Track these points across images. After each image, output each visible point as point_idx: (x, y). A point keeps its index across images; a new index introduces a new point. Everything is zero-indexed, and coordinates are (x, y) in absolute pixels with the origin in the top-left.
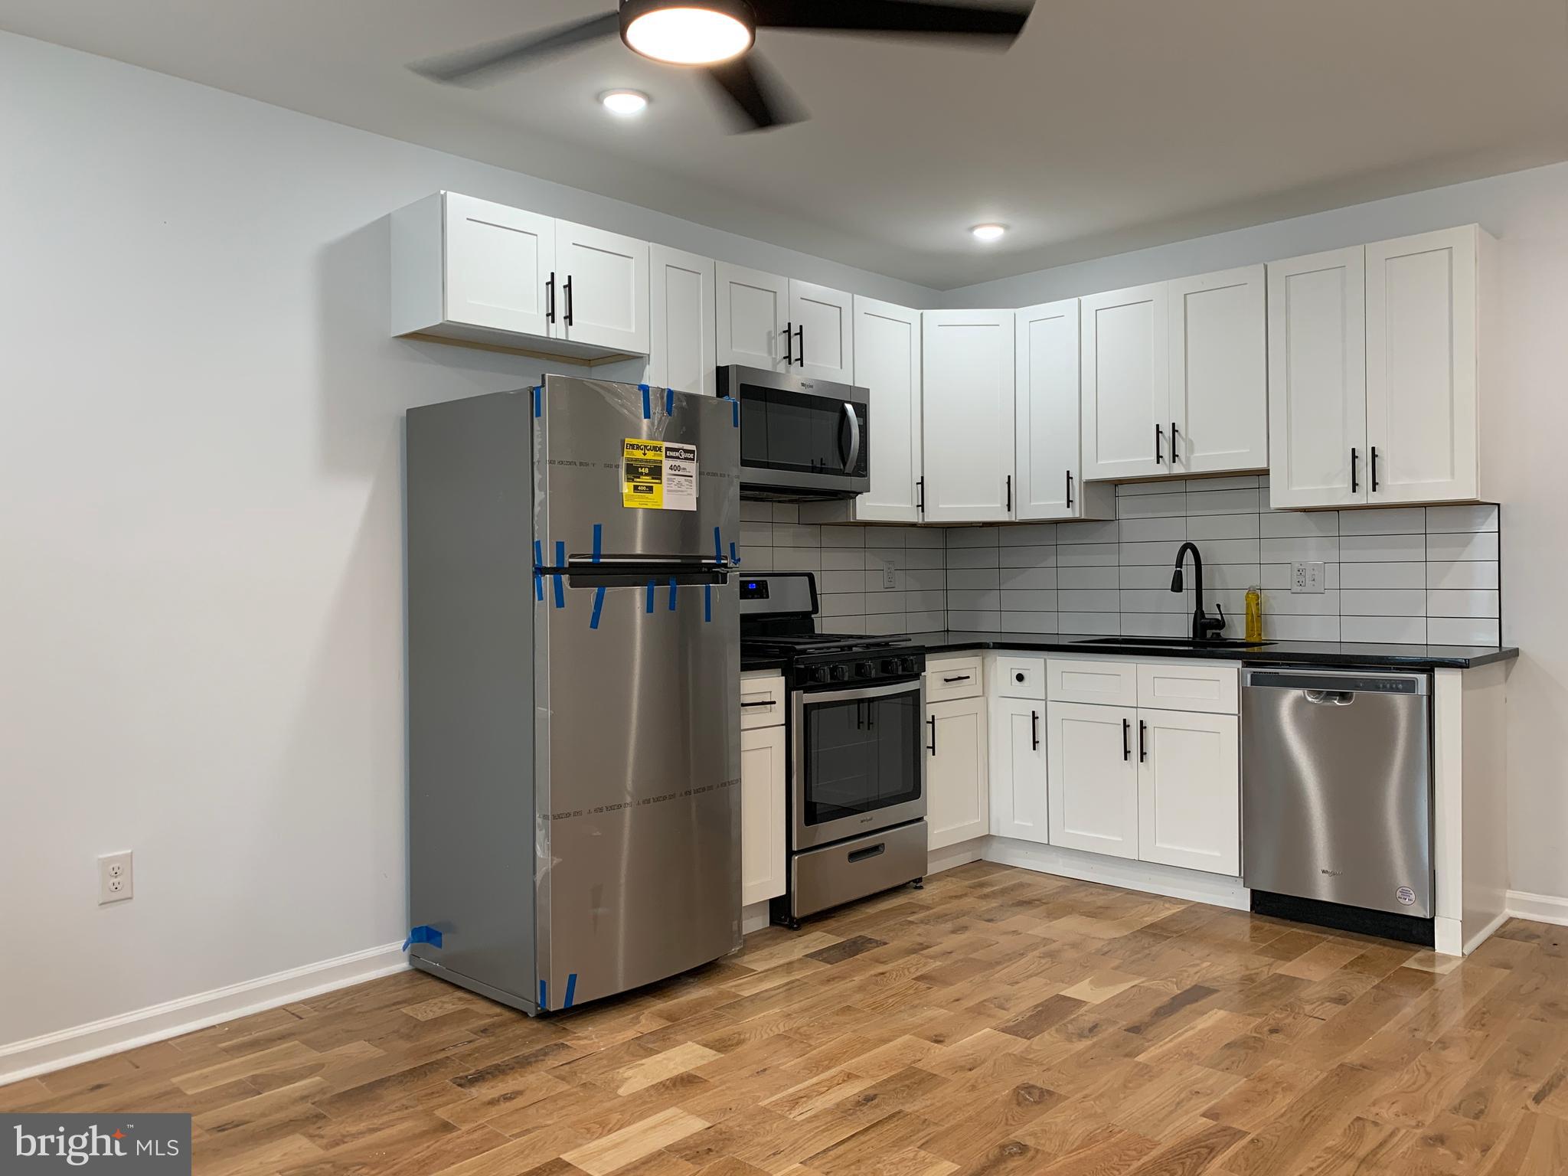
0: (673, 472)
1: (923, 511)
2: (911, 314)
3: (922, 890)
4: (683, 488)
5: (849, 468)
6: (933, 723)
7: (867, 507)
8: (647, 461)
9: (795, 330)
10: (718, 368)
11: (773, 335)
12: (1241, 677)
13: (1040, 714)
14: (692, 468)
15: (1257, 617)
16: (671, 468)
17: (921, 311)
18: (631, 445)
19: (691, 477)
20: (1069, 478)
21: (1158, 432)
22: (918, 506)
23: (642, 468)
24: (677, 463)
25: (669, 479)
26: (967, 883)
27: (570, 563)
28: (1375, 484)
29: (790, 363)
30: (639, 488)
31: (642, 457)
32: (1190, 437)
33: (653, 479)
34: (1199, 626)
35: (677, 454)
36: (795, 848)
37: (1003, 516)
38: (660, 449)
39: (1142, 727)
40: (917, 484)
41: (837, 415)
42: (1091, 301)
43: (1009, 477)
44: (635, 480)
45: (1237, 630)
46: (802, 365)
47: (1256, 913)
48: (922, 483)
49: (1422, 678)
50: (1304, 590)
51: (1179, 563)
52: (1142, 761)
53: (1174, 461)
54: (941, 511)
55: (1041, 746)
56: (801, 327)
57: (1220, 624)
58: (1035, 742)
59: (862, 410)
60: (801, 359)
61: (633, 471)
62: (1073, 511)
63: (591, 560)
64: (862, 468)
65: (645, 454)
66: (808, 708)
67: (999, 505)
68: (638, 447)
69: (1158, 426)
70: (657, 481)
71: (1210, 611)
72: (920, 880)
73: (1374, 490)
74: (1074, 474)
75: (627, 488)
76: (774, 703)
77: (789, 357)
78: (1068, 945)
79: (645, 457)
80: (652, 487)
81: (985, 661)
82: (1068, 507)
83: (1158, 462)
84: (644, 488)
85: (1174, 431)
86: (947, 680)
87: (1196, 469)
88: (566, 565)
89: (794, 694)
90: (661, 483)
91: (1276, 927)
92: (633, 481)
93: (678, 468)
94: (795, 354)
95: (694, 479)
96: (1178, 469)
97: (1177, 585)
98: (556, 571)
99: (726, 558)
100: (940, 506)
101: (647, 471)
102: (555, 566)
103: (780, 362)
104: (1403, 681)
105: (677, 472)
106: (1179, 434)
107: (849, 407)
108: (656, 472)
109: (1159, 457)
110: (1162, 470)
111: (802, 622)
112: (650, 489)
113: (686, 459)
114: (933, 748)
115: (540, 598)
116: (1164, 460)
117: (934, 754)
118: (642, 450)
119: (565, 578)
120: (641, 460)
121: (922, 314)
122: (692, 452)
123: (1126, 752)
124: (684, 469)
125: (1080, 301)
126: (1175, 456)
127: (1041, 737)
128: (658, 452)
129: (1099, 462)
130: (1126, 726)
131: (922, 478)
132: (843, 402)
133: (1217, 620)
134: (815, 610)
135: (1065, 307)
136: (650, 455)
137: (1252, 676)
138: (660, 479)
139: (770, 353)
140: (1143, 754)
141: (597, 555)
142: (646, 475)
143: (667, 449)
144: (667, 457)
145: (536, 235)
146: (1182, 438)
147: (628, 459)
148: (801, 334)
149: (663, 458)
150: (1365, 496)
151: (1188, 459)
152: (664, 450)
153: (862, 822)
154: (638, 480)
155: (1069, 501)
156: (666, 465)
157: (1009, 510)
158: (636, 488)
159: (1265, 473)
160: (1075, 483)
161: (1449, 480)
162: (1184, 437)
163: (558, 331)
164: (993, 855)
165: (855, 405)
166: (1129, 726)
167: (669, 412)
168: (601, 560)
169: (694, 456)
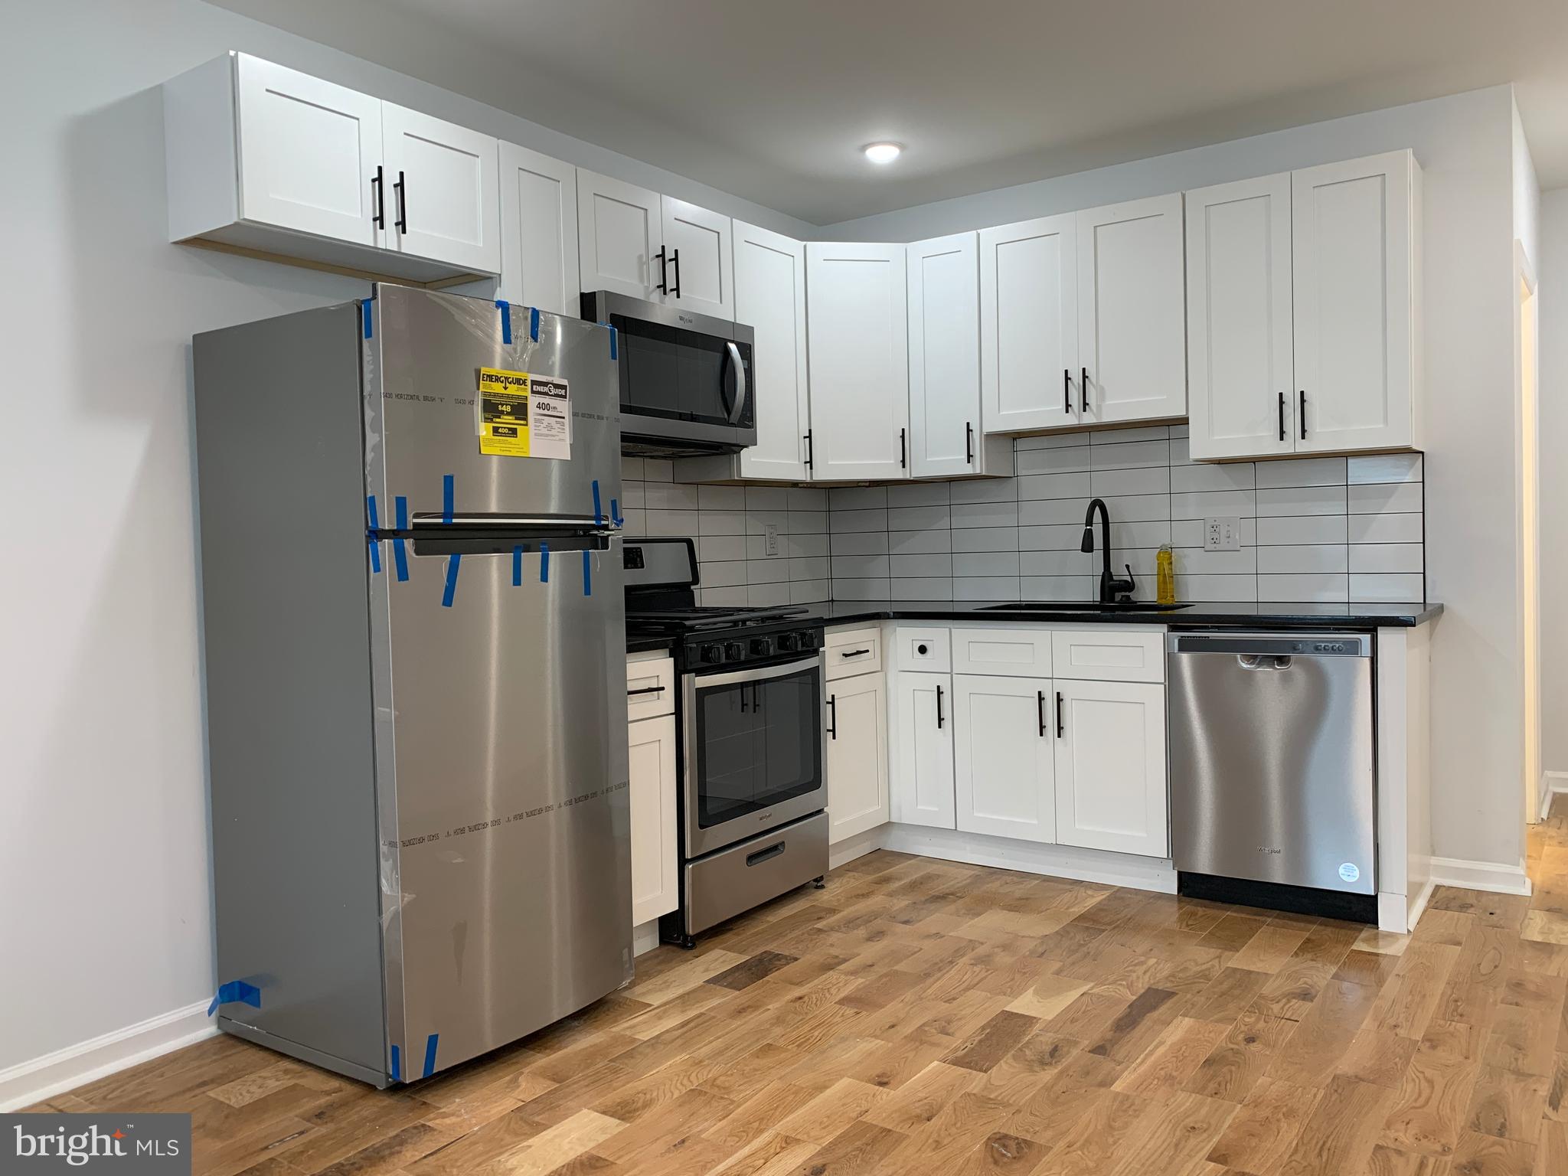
0: (541, 411)
1: (811, 468)
2: (793, 245)
3: (824, 890)
4: (553, 432)
5: (735, 417)
6: (833, 703)
7: (753, 464)
8: (508, 396)
9: (670, 255)
10: (582, 295)
11: (644, 260)
12: (1167, 643)
13: (946, 689)
14: (563, 407)
15: (1167, 578)
16: (539, 407)
17: (805, 243)
18: (488, 376)
19: (564, 418)
20: (969, 430)
21: (1067, 379)
22: (806, 463)
23: (502, 405)
24: (546, 400)
25: (536, 421)
26: (871, 878)
27: (415, 524)
28: (1303, 431)
29: (665, 293)
30: (500, 430)
31: (503, 391)
32: (1101, 383)
33: (516, 419)
34: (1107, 589)
35: (546, 389)
36: (688, 855)
37: (898, 474)
38: (524, 382)
39: (1059, 700)
40: (805, 437)
41: (718, 357)
42: (991, 234)
43: (903, 430)
44: (494, 420)
45: (1148, 592)
46: (678, 296)
47: (1184, 896)
48: (810, 437)
49: (1366, 638)
50: (1218, 547)
51: (1089, 521)
52: (1059, 736)
53: (1085, 410)
54: (832, 468)
55: (947, 723)
56: (676, 251)
57: (1130, 586)
58: (940, 720)
59: (747, 351)
60: (677, 289)
61: (491, 409)
62: (974, 466)
63: (441, 521)
64: (748, 418)
65: (506, 388)
66: (702, 693)
67: (892, 462)
68: (498, 379)
69: (1066, 371)
70: (522, 422)
71: (1119, 572)
72: (822, 878)
73: (1303, 437)
74: (974, 426)
75: (484, 430)
76: (663, 689)
77: (664, 286)
78: (998, 947)
79: (508, 392)
80: (516, 429)
81: (884, 631)
82: (969, 462)
83: (1067, 411)
84: (506, 431)
85: (1085, 377)
86: (846, 655)
87: (1108, 418)
88: (410, 527)
89: (685, 677)
90: (527, 425)
91: (1211, 912)
92: (492, 421)
93: (547, 407)
94: (671, 284)
95: (566, 421)
96: (1088, 419)
97: (1087, 546)
98: (397, 534)
99: (607, 518)
100: (830, 463)
101: (509, 409)
102: (395, 528)
103: (653, 291)
104: (1347, 642)
105: (546, 412)
106: (1090, 382)
107: (733, 347)
108: (520, 410)
109: (1068, 406)
110: (1070, 420)
111: (682, 593)
112: (513, 432)
113: (556, 395)
114: (833, 731)
115: (377, 569)
116: (1072, 409)
117: (834, 738)
118: (502, 382)
119: (409, 544)
120: (502, 396)
121: (805, 247)
122: (564, 387)
123: (1042, 727)
124: (554, 408)
125: (979, 235)
126: (1085, 404)
127: (946, 713)
128: (523, 386)
129: (1001, 413)
130: (1041, 699)
131: (810, 431)
132: (726, 341)
133: (1126, 581)
134: (696, 580)
135: (964, 240)
136: (513, 389)
137: (1179, 640)
138: (525, 419)
139: (641, 280)
140: (1060, 728)
141: (448, 514)
142: (508, 414)
143: (534, 383)
144: (533, 392)
145: (358, 119)
146: (1094, 386)
147: (485, 394)
148: (676, 259)
149: (528, 393)
150: (1293, 445)
151: (1099, 407)
152: (529, 383)
153: (761, 819)
154: (498, 420)
155: (969, 456)
156: (533, 402)
157: (904, 466)
158: (496, 430)
159: (1184, 421)
160: (976, 436)
161: (1381, 426)
162: (1095, 382)
163: (388, 240)
164: (894, 843)
165: (739, 345)
166: (1044, 699)
167: (535, 337)
168: (454, 521)
169: (566, 393)
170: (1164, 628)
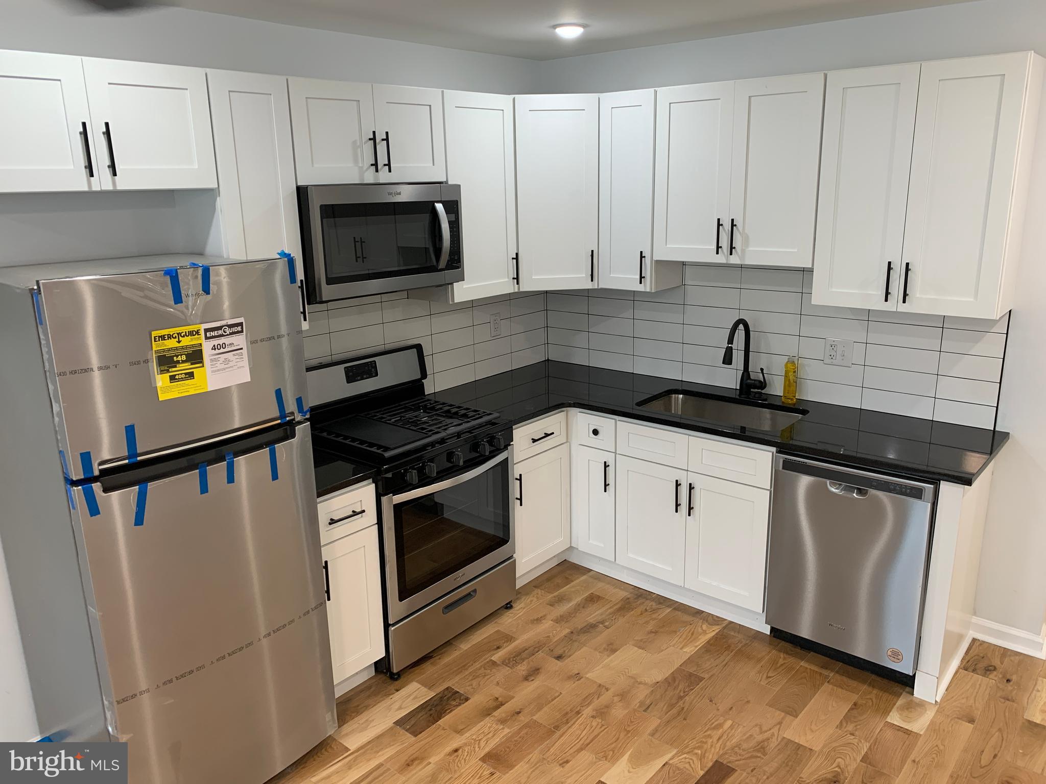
0: (217, 351)
1: (518, 283)
2: (502, 101)
3: (511, 611)
4: (231, 364)
5: (443, 263)
6: (520, 480)
7: (465, 290)
8: (182, 348)
9: (380, 136)
10: (299, 189)
11: (358, 144)
12: (774, 462)
13: (611, 463)
14: (239, 341)
15: (793, 379)
16: (214, 348)
17: (514, 96)
18: (159, 337)
19: (242, 349)
20: (642, 257)
21: (719, 225)
22: (514, 278)
23: (177, 356)
24: (221, 341)
25: (212, 360)
27: (101, 471)
28: (905, 295)
29: (377, 171)
30: (177, 377)
31: (178, 345)
32: (746, 231)
33: (192, 364)
34: (744, 386)
35: (220, 332)
36: (391, 622)
37: (588, 285)
38: (198, 333)
39: (691, 488)
40: (513, 259)
41: (427, 217)
42: (665, 93)
43: (592, 251)
44: (170, 370)
45: (777, 388)
46: (390, 171)
47: (774, 637)
48: (517, 258)
49: (929, 487)
50: (835, 362)
51: (731, 341)
52: (689, 515)
53: (731, 254)
54: (534, 281)
55: (611, 488)
56: (387, 133)
57: (763, 385)
58: (606, 485)
59: (453, 207)
60: (389, 165)
61: (166, 362)
62: (645, 286)
63: (127, 461)
64: (456, 260)
65: (179, 342)
66: (398, 508)
67: (584, 276)
69: (719, 220)
70: (198, 365)
71: (755, 375)
72: (511, 602)
73: (904, 302)
74: (647, 254)
75: (162, 381)
76: (365, 511)
77: (375, 165)
78: (618, 695)
79: (181, 345)
80: (193, 372)
81: (569, 414)
82: (641, 283)
83: (717, 253)
84: (183, 376)
85: (733, 225)
86: (534, 441)
87: (749, 261)
88: (96, 473)
89: (384, 499)
92: (168, 371)
93: (223, 346)
94: (382, 160)
95: (245, 351)
96: (734, 260)
97: (728, 359)
98: (87, 481)
99: (293, 414)
100: (533, 278)
101: (184, 358)
102: (82, 477)
103: (366, 169)
104: (913, 488)
105: (222, 350)
106: (737, 229)
107: (439, 207)
108: (196, 356)
109: (718, 247)
110: (721, 259)
111: (414, 389)
112: (191, 375)
113: (231, 334)
114: (521, 499)
115: (74, 508)
116: (722, 251)
117: (521, 505)
118: (176, 338)
119: (97, 487)
120: (177, 348)
121: (514, 99)
122: (241, 324)
123: (677, 505)
124: (230, 344)
125: (656, 92)
126: (732, 248)
127: (610, 480)
128: (196, 336)
129: (668, 246)
130: (678, 485)
131: (517, 254)
132: (433, 203)
133: (760, 381)
134: (424, 375)
135: (641, 96)
136: (186, 341)
137: (784, 461)
138: (202, 362)
139: (356, 161)
140: (690, 508)
141: (133, 453)
142: (183, 362)
143: (206, 330)
144: (207, 338)
146: (740, 233)
147: (157, 352)
148: (387, 139)
149: (202, 341)
150: (895, 305)
151: (743, 251)
152: (202, 332)
153: (455, 579)
154: (174, 369)
155: (641, 277)
156: (207, 348)
157: (592, 280)
158: (172, 378)
159: (807, 272)
160: (647, 261)
161: (972, 300)
162: (741, 232)
164: (575, 560)
165: (445, 204)
166: (680, 484)
167: (206, 290)
168: (139, 458)
169: (242, 328)
170: (774, 449)
